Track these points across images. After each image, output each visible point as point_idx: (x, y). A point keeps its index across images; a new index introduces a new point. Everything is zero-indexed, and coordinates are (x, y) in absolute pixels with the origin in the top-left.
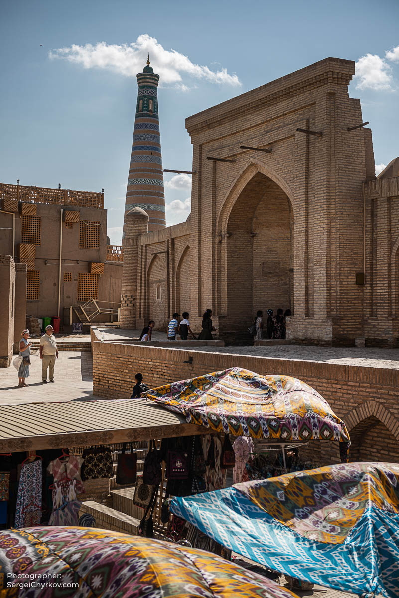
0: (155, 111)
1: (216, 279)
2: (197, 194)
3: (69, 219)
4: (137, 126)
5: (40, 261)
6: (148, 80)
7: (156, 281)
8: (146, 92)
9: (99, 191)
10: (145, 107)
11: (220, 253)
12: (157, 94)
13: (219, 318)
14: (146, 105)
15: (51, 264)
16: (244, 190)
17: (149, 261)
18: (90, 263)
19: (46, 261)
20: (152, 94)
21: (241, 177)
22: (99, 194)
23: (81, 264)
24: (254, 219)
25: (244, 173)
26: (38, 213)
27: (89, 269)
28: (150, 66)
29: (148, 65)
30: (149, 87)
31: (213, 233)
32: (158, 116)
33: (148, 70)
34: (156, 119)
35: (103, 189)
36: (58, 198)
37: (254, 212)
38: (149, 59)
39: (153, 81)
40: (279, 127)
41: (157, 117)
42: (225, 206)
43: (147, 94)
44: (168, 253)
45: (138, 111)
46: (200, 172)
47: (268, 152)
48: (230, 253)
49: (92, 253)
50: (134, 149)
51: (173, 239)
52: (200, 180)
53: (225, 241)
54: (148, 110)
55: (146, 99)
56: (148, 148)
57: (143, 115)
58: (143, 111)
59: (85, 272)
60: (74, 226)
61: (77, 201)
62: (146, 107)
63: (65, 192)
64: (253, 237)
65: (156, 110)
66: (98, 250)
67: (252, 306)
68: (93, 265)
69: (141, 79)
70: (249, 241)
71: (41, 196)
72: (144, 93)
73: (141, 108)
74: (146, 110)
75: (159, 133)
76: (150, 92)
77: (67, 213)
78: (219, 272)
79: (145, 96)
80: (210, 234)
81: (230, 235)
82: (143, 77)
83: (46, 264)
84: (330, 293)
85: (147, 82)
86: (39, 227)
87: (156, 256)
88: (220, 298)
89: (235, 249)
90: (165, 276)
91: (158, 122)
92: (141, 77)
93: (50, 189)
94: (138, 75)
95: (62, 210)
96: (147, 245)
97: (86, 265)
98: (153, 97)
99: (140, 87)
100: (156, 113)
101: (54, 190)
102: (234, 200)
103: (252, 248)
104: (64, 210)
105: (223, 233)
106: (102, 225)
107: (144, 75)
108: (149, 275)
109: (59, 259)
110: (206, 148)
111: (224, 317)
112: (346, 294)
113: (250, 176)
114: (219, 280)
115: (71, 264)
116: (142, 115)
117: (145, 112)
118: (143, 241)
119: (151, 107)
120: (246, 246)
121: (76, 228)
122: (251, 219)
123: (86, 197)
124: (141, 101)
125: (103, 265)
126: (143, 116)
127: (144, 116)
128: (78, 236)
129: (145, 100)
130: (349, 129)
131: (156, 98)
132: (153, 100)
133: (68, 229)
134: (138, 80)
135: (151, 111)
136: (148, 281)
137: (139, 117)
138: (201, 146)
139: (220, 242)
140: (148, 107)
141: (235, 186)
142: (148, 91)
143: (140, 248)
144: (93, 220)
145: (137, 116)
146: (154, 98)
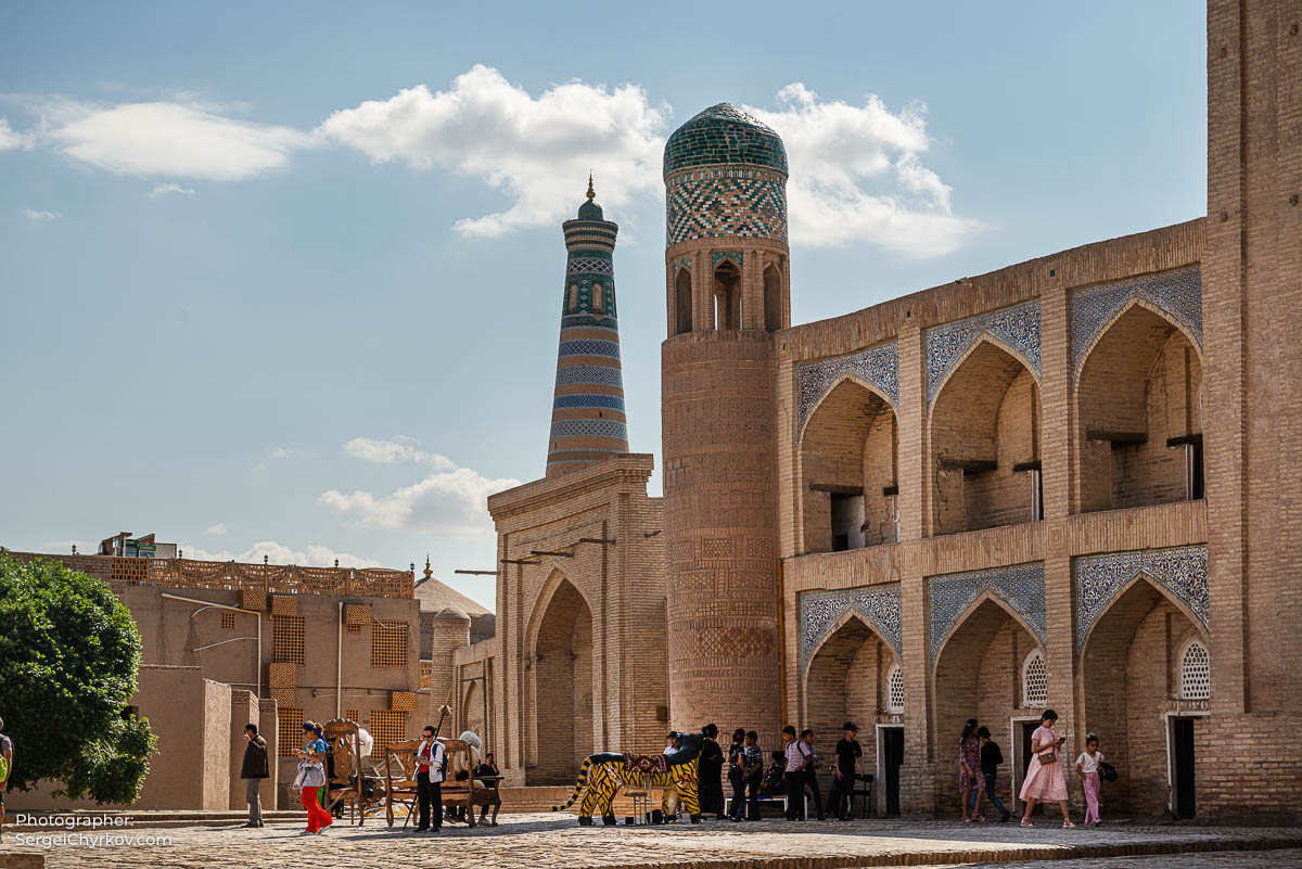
0: (608, 312)
1: (523, 718)
2: (501, 602)
3: (352, 619)
4: (565, 349)
5: (304, 691)
6: (589, 238)
7: (474, 722)
8: (584, 265)
9: (406, 568)
10: (582, 301)
11: (527, 682)
12: (611, 269)
13: (526, 768)
14: (584, 298)
15: (323, 696)
16: (553, 599)
17: (466, 690)
18: (390, 692)
19: (313, 691)
20: (600, 270)
21: (547, 583)
22: (407, 573)
23: (375, 695)
24: (575, 637)
25: (550, 578)
26: (299, 610)
27: (389, 703)
28: (595, 201)
29: (591, 200)
30: (592, 253)
31: (519, 656)
32: (615, 322)
33: (590, 211)
34: (610, 329)
35: (412, 565)
36: (333, 583)
37: (573, 627)
38: (591, 184)
39: (603, 239)
40: (580, 526)
41: (612, 325)
42: (532, 620)
43: (587, 272)
44: (484, 678)
45: (566, 311)
46: (505, 572)
47: (568, 555)
48: (541, 682)
49: (394, 676)
50: (560, 402)
51: (490, 659)
52: (505, 583)
53: (533, 666)
54: (591, 309)
55: (585, 282)
56: (592, 401)
57: (579, 322)
58: (577, 313)
59: (384, 708)
60: (362, 629)
61: (368, 586)
62: (586, 301)
63: (346, 572)
64: (573, 659)
65: (610, 308)
66: (405, 671)
67: (573, 753)
68: (396, 695)
69: (572, 234)
70: (567, 666)
71: (304, 581)
72: (579, 269)
73: (572, 306)
74: (586, 309)
75: (617, 365)
76: (595, 266)
77: (349, 607)
78: (528, 709)
79: (583, 275)
80: (515, 656)
81: (540, 658)
82: (578, 229)
83: (314, 696)
84: (625, 731)
85: (587, 242)
86: (302, 634)
87: (473, 685)
88: (528, 742)
89: (548, 677)
90: (482, 717)
91: (615, 338)
92: (571, 230)
93: (320, 569)
94: (567, 226)
95: (341, 604)
96: (462, 666)
97: (383, 695)
98: (602, 276)
99: (572, 255)
100: (610, 316)
101: (327, 569)
102: (542, 612)
103: (572, 674)
104: (344, 603)
105: (532, 655)
106: (411, 628)
107: (579, 225)
108: (466, 714)
109: (337, 688)
110: (512, 540)
111: (533, 768)
112: (644, 732)
113: (557, 583)
114: (528, 719)
115: (357, 695)
116: (575, 321)
117: (584, 313)
118: (459, 660)
119: (597, 302)
120: (564, 671)
121: (367, 633)
122: (571, 636)
123: (383, 579)
124: (574, 288)
125: (412, 695)
126: (577, 324)
127: (581, 324)
128: (369, 647)
129: (582, 286)
130: (647, 536)
131: (611, 279)
132: (602, 285)
133: (353, 637)
134: (567, 236)
135: (598, 312)
136: (466, 721)
137: (568, 326)
138: (506, 536)
139: (528, 667)
140: (589, 302)
141: (542, 594)
142: (590, 262)
143: (454, 670)
144: (395, 618)
145: (565, 324)
146: (605, 280)
